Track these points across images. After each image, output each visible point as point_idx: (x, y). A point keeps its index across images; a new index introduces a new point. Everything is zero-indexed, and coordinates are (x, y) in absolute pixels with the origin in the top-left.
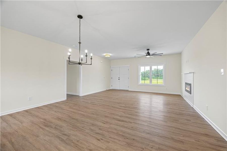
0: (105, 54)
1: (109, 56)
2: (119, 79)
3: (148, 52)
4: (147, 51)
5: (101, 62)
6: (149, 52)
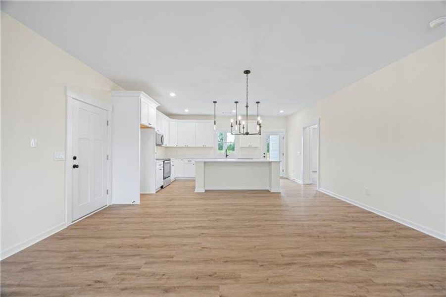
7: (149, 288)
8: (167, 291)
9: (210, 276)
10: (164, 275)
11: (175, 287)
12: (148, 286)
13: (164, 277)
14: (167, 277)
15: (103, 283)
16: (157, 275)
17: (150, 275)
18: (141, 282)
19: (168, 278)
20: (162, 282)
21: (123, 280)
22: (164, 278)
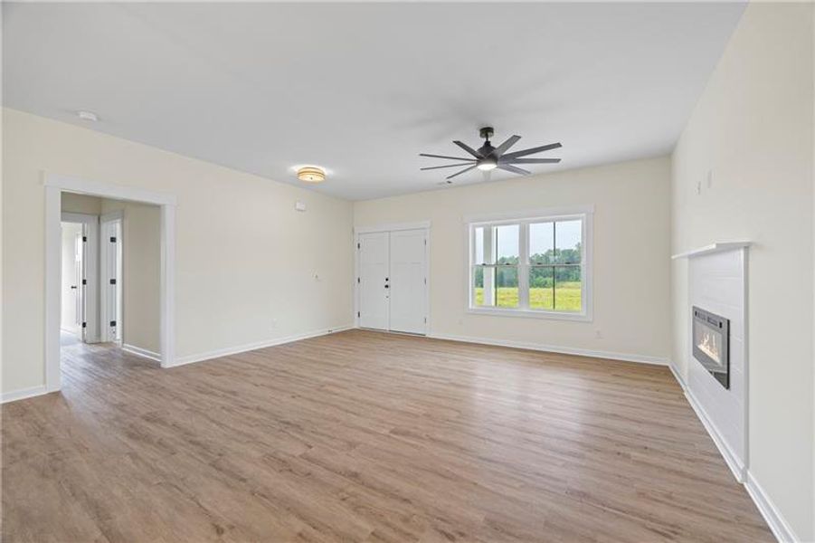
0: (297, 168)
1: (317, 179)
2: (387, 286)
3: (487, 144)
4: (485, 140)
5: (297, 207)
6: (492, 145)
7: (374, 488)
8: (355, 475)
9: (291, 470)
10: (344, 499)
11: (344, 475)
12: (374, 492)
13: (346, 496)
14: (340, 494)
15: (440, 528)
16: (353, 504)
17: (362, 510)
18: (380, 503)
19: (341, 490)
20: (351, 489)
21: (406, 520)
22: (347, 493)
